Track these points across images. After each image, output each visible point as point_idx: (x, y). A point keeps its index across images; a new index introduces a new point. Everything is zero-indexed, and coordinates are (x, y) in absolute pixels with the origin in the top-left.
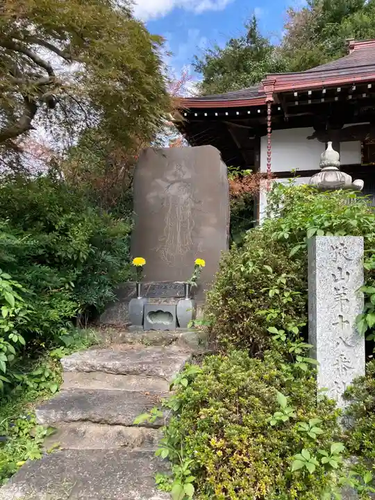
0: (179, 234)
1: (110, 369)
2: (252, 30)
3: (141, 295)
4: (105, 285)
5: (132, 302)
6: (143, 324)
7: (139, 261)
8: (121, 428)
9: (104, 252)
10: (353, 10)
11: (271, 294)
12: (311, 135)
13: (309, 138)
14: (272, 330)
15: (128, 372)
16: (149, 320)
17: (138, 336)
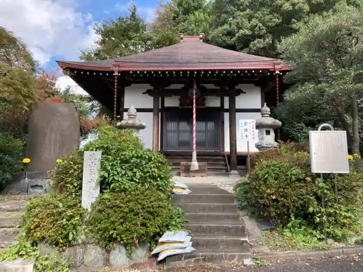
0: (52, 146)
1: (4, 209)
2: (133, 13)
3: (28, 178)
4: (6, 172)
5: (22, 181)
6: (27, 192)
7: (27, 160)
8: (5, 229)
9: (7, 156)
10: (196, 9)
11: (70, 172)
12: (145, 92)
13: (144, 93)
14: (68, 185)
15: (13, 210)
16: (31, 190)
17: (23, 197)
